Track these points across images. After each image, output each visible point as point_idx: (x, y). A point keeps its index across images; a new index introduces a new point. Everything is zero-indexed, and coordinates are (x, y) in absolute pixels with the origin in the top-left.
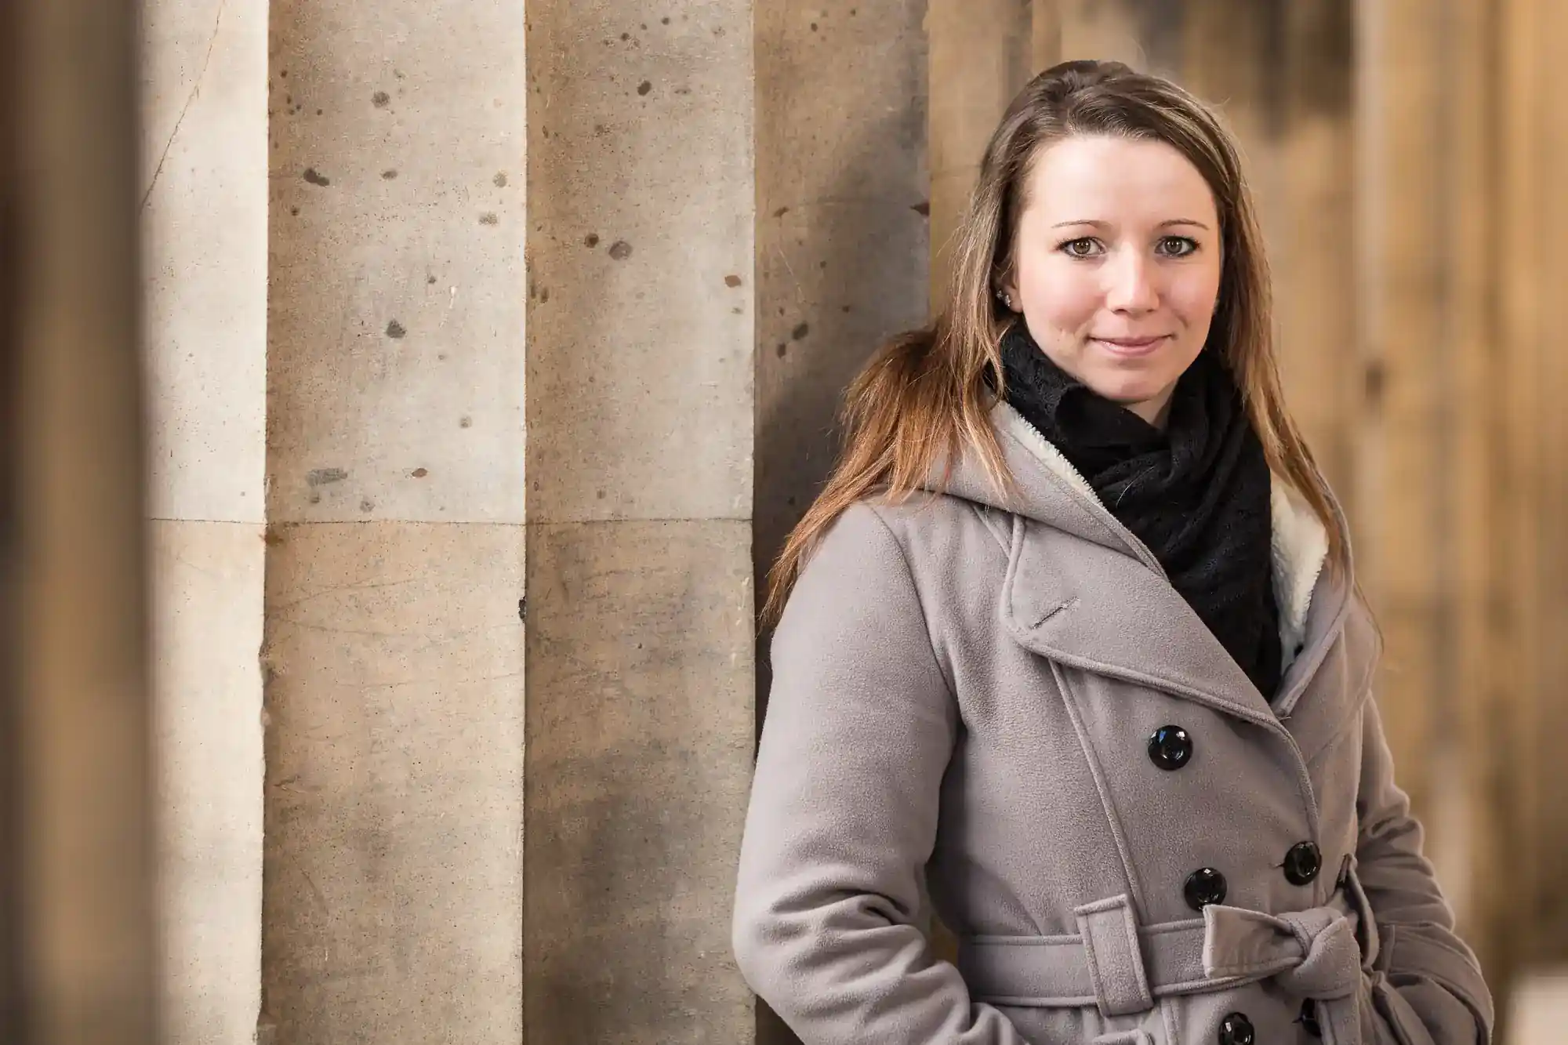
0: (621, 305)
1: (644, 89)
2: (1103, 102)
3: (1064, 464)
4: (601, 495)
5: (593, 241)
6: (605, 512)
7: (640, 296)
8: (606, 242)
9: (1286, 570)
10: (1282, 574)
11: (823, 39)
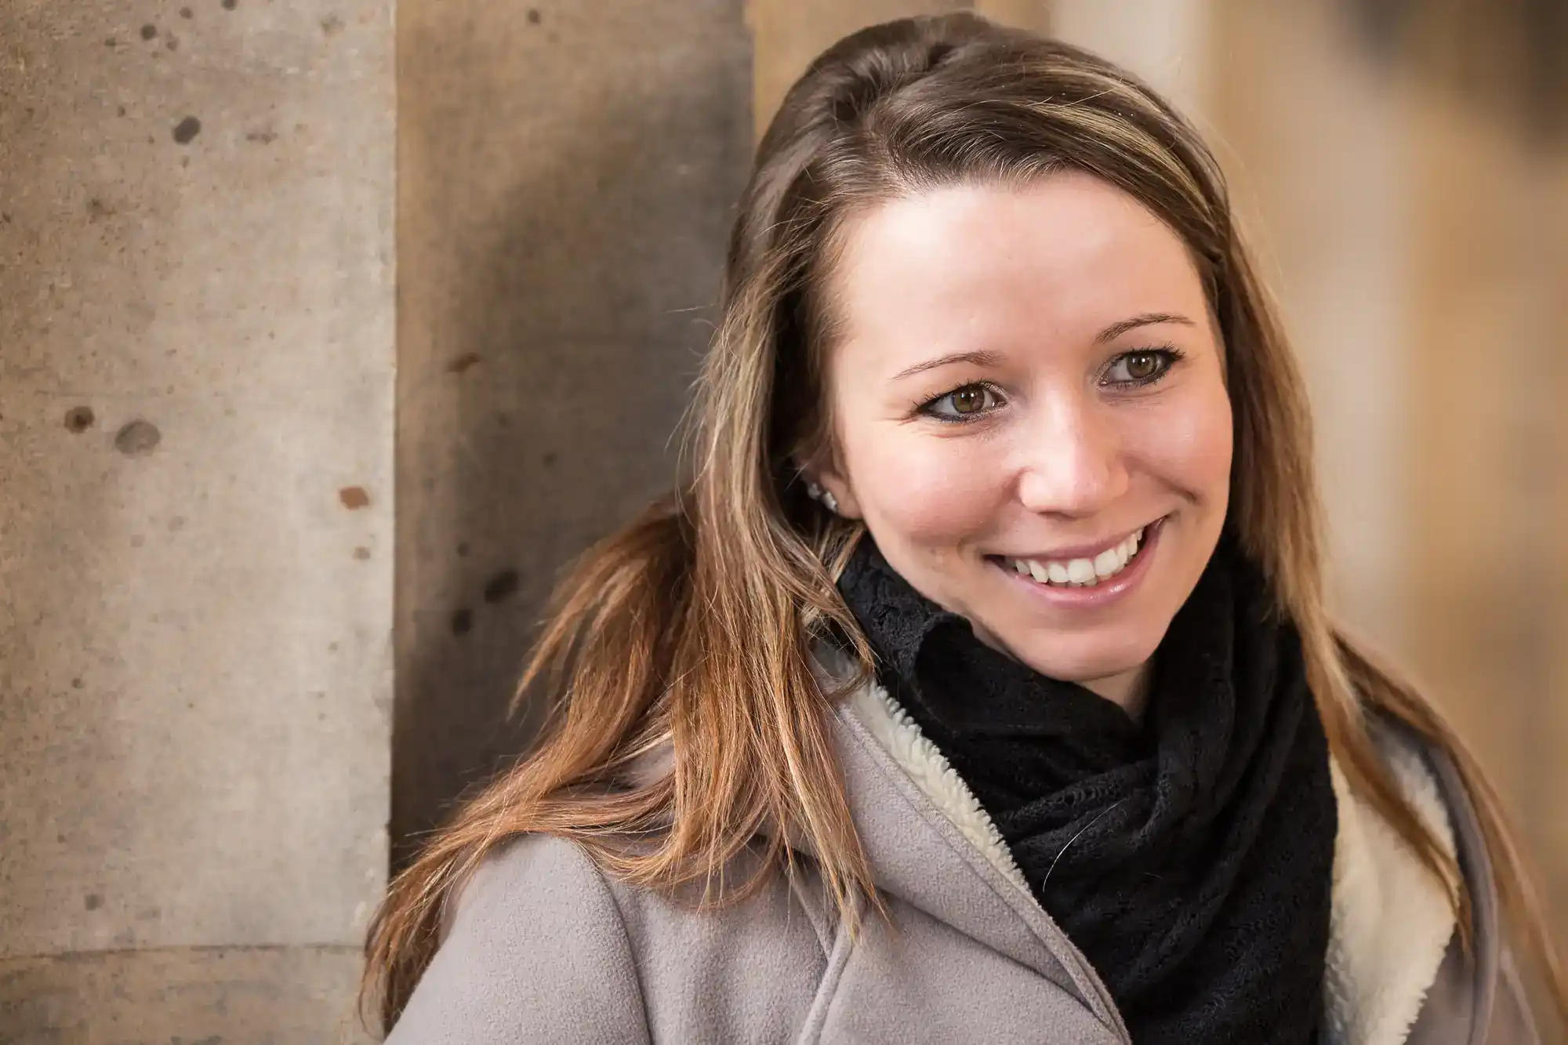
0: (137, 542)
1: (186, 131)
2: (948, 118)
3: (955, 789)
4: (93, 902)
5: (81, 420)
6: (100, 934)
7: (177, 523)
8: (108, 421)
9: (1347, 1018)
10: (1338, 1026)
11: (553, 38)
